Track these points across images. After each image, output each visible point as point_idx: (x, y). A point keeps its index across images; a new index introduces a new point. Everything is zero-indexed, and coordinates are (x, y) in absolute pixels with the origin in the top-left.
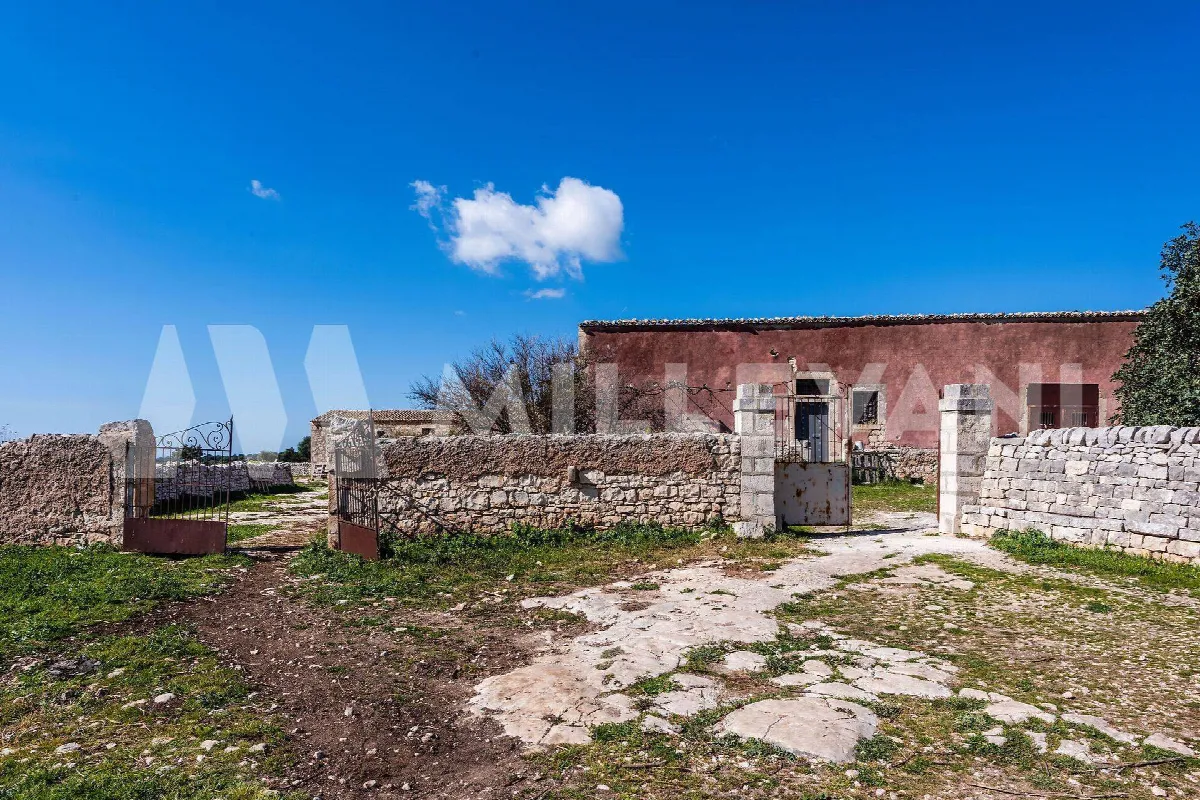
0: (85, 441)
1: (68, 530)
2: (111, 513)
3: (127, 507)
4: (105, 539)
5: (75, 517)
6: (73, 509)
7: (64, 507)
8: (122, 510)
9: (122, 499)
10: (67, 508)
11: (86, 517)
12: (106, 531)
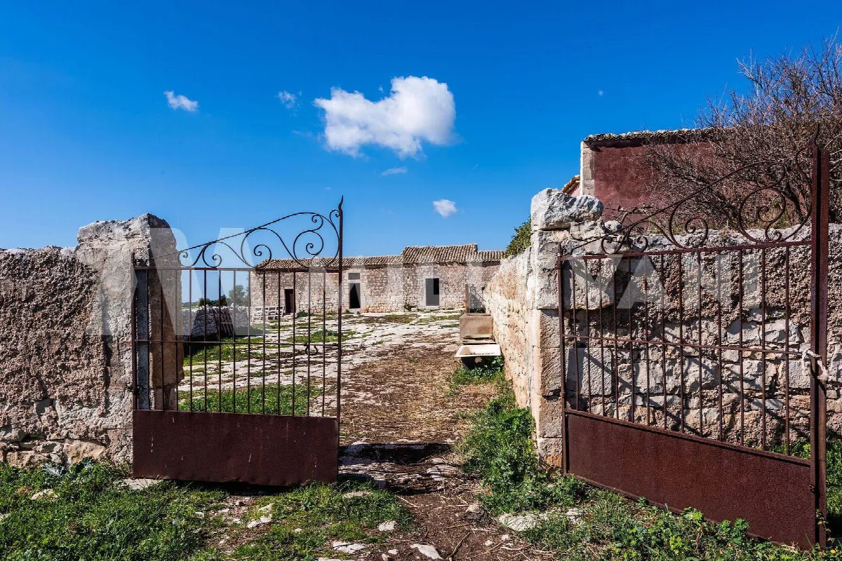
0: (51, 261)
1: (28, 437)
2: (107, 403)
3: (138, 389)
4: (98, 452)
5: (40, 411)
6: (38, 395)
7: (19, 392)
8: (130, 396)
9: (127, 374)
10: (25, 393)
11: (60, 410)
12: (99, 437)
